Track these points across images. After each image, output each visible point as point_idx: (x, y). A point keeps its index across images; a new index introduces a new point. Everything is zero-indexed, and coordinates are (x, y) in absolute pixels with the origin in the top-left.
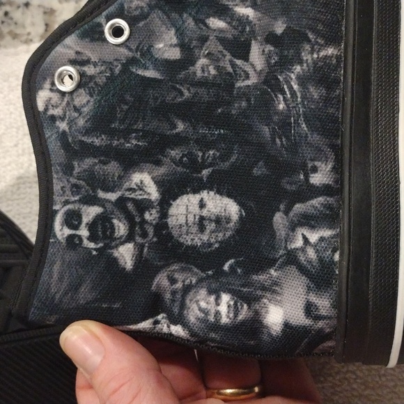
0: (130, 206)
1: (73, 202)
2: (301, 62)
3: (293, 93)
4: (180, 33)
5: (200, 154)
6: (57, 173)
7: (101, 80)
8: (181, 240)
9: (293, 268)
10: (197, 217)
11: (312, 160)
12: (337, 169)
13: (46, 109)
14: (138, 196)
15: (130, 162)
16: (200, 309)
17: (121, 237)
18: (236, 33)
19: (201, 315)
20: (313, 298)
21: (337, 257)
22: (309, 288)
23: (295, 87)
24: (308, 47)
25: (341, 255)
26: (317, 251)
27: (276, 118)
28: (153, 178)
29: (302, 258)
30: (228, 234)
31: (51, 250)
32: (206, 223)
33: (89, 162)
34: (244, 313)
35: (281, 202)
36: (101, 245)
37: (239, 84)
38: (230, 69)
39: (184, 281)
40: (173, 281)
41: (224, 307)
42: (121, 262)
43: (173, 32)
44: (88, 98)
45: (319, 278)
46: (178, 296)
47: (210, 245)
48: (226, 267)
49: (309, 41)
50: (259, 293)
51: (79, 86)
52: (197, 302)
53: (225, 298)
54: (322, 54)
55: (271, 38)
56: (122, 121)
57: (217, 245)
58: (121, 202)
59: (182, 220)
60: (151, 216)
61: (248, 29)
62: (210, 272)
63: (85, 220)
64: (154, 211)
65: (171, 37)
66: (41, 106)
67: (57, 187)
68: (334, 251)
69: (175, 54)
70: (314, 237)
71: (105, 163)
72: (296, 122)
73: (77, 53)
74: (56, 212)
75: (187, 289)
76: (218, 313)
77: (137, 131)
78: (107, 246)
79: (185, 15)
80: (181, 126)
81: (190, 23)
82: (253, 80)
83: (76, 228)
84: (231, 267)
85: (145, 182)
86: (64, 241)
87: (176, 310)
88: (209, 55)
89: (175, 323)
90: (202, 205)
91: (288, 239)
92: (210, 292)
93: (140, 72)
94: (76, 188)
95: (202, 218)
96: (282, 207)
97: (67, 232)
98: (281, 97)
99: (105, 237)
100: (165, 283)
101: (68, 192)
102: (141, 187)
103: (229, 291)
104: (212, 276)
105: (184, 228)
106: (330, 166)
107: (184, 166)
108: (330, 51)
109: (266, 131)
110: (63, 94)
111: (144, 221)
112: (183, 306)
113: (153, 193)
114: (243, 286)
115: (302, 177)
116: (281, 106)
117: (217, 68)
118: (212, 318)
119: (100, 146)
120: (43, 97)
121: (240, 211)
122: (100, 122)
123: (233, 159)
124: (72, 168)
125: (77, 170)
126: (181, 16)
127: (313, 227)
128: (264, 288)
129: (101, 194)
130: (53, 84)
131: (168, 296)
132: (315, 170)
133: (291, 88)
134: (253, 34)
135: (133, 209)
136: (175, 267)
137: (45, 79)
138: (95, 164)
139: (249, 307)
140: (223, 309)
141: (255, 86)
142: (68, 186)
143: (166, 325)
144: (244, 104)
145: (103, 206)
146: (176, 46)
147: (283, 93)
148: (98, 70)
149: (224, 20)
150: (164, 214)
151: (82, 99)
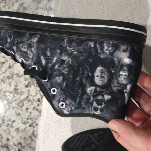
0: (95, 94)
1: (92, 108)
2: (66, 47)
3: (73, 49)
4: (57, 76)
5: (85, 75)
6: (84, 111)
7: (64, 96)
8: (106, 83)
9: (114, 54)
10: (101, 78)
11: (88, 46)
12: (91, 41)
13: (69, 111)
14: (93, 92)
15: (84, 92)
16: (123, 80)
17: (102, 98)
18: (59, 63)
19: (125, 80)
20: (122, 50)
21: (111, 42)
22: (119, 50)
23: (72, 49)
24: (64, 45)
25: (111, 41)
26: (110, 47)
27: (79, 55)
28: (89, 87)
29: (111, 51)
30: (105, 70)
31: (103, 116)
32: (102, 76)
33: (83, 103)
34: (125, 68)
35: (98, 56)
36: (103, 103)
37: (71, 63)
38: (67, 65)
39: (116, 83)
40: (115, 86)
41: (123, 74)
42: (109, 99)
43: (56, 77)
44: (68, 100)
45: (116, 47)
46: (119, 85)
47: (108, 75)
48: (113, 72)
49: (62, 45)
50: (120, 64)
51: (65, 102)
52: (122, 80)
53: (121, 73)
54: (66, 42)
55: (61, 54)
56: (74, 93)
57: (108, 74)
58: (94, 96)
59: (101, 82)
60: (98, 89)
61: (59, 60)
62: (115, 76)
63: (96, 106)
64: (97, 88)
65: (57, 78)
66: (68, 113)
67: (87, 112)
68: (110, 43)
69: (61, 78)
70: (106, 48)
71: (83, 99)
72: (79, 49)
73: (57, 101)
74: (94, 113)
75: (118, 83)
76: (125, 75)
77: (77, 90)
78: (104, 102)
79: (53, 74)
80: (78, 79)
81: (55, 73)
82: (70, 60)
83: (98, 108)
84: (113, 70)
85: (90, 89)
86: (101, 112)
87: (123, 86)
88: (63, 70)
89: (127, 87)
90: (98, 76)
91: (107, 54)
92: (119, 77)
93: (64, 86)
94: (89, 107)
95: (101, 77)
96: (99, 55)
97: (99, 111)
98: (74, 53)
99: (102, 102)
100: (116, 88)
101: (89, 109)
102: (91, 91)
103: (119, 72)
104: (116, 76)
105: (103, 82)
106: (90, 42)
107: (87, 79)
108: (65, 40)
109: (82, 58)
110: (66, 107)
111: (99, 92)
112: (122, 84)
113: (93, 88)
114: (118, 68)
115: (92, 49)
116: (76, 53)
117: (66, 68)
118: (126, 77)
119: (79, 99)
120: (66, 112)
121: (100, 66)
122: (73, 98)
123: (87, 67)
124: (84, 107)
125: (84, 106)
126: (53, 75)
127: (104, 48)
128: (119, 62)
129: (91, 101)
130: (63, 109)
131: (119, 88)
132: (90, 46)
133: (72, 50)
134: (60, 58)
135: (96, 94)
136: (112, 85)
137: (62, 111)
138: (83, 101)
139: (124, 67)
140: (124, 74)
141: (72, 59)
142: (88, 109)
143: (127, 90)
144: (75, 63)
145: (94, 101)
146: (60, 77)
147: (73, 52)
148: (62, 97)
149: (56, 65)
150: (99, 86)
151: (68, 102)
